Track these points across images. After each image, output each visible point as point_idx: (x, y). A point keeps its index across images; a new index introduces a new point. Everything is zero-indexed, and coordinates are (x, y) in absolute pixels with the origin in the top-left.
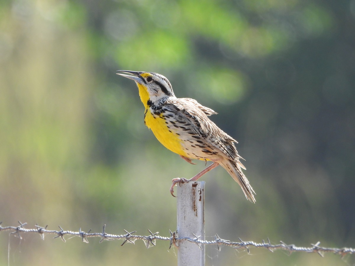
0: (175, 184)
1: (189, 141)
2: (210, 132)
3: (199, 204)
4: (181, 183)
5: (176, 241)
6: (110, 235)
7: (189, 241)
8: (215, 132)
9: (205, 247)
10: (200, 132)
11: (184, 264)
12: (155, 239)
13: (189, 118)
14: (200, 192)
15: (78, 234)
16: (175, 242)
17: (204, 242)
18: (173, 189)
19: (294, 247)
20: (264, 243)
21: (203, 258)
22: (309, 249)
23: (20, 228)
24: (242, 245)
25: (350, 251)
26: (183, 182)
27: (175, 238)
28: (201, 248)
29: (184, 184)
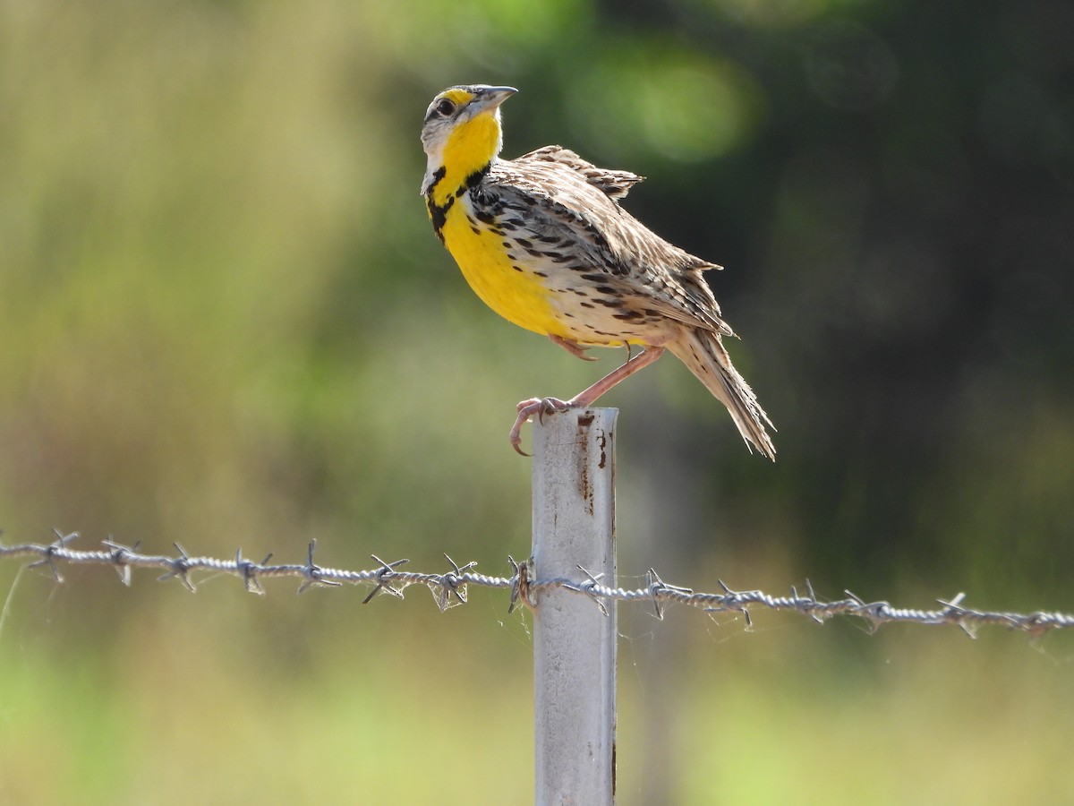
0: (525, 418)
1: (573, 292)
2: (637, 254)
3: (599, 479)
4: (544, 415)
5: (528, 589)
6: (328, 571)
7: (568, 591)
8: (650, 252)
9: (616, 607)
10: (605, 259)
11: (553, 658)
12: (466, 584)
13: (566, 222)
14: (601, 441)
15: (232, 569)
16: (526, 591)
17: (615, 592)
18: (517, 432)
19: (887, 609)
20: (794, 597)
21: (610, 638)
22: (931, 614)
23: (56, 549)
24: (730, 602)
25: (1055, 621)
26: (550, 411)
27: (526, 580)
28: (604, 610)
29: (554, 416)
